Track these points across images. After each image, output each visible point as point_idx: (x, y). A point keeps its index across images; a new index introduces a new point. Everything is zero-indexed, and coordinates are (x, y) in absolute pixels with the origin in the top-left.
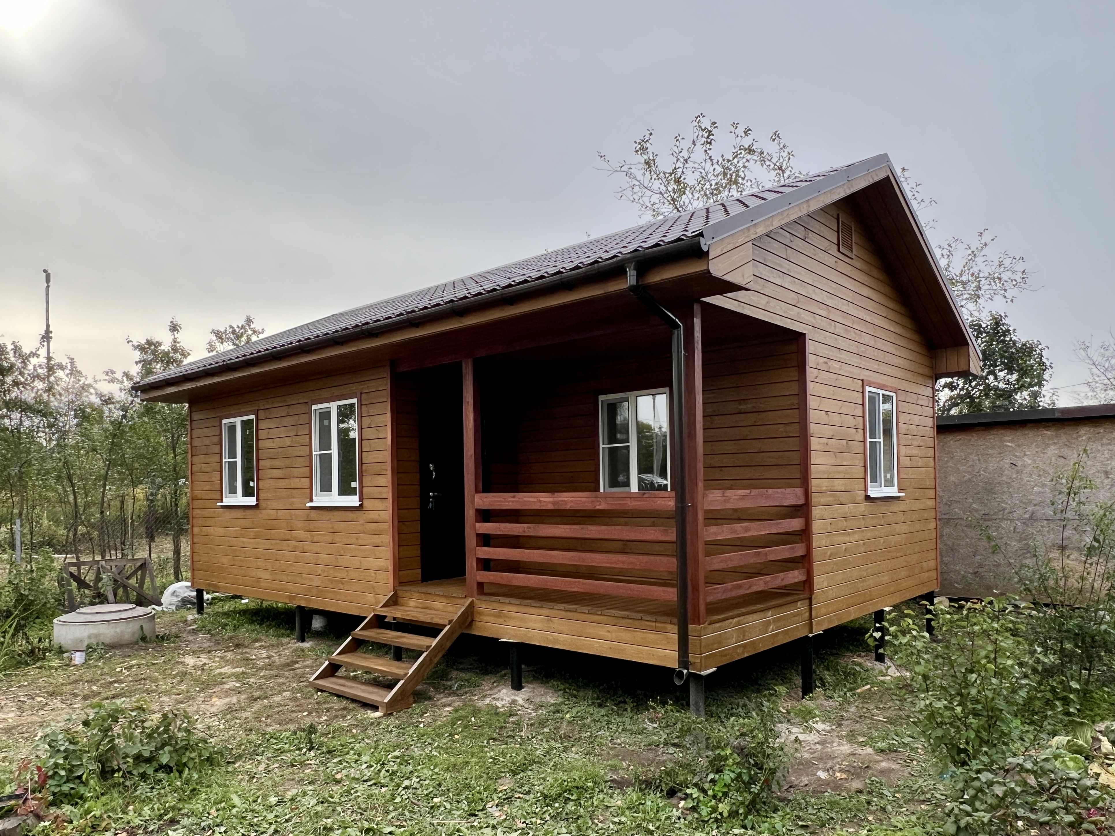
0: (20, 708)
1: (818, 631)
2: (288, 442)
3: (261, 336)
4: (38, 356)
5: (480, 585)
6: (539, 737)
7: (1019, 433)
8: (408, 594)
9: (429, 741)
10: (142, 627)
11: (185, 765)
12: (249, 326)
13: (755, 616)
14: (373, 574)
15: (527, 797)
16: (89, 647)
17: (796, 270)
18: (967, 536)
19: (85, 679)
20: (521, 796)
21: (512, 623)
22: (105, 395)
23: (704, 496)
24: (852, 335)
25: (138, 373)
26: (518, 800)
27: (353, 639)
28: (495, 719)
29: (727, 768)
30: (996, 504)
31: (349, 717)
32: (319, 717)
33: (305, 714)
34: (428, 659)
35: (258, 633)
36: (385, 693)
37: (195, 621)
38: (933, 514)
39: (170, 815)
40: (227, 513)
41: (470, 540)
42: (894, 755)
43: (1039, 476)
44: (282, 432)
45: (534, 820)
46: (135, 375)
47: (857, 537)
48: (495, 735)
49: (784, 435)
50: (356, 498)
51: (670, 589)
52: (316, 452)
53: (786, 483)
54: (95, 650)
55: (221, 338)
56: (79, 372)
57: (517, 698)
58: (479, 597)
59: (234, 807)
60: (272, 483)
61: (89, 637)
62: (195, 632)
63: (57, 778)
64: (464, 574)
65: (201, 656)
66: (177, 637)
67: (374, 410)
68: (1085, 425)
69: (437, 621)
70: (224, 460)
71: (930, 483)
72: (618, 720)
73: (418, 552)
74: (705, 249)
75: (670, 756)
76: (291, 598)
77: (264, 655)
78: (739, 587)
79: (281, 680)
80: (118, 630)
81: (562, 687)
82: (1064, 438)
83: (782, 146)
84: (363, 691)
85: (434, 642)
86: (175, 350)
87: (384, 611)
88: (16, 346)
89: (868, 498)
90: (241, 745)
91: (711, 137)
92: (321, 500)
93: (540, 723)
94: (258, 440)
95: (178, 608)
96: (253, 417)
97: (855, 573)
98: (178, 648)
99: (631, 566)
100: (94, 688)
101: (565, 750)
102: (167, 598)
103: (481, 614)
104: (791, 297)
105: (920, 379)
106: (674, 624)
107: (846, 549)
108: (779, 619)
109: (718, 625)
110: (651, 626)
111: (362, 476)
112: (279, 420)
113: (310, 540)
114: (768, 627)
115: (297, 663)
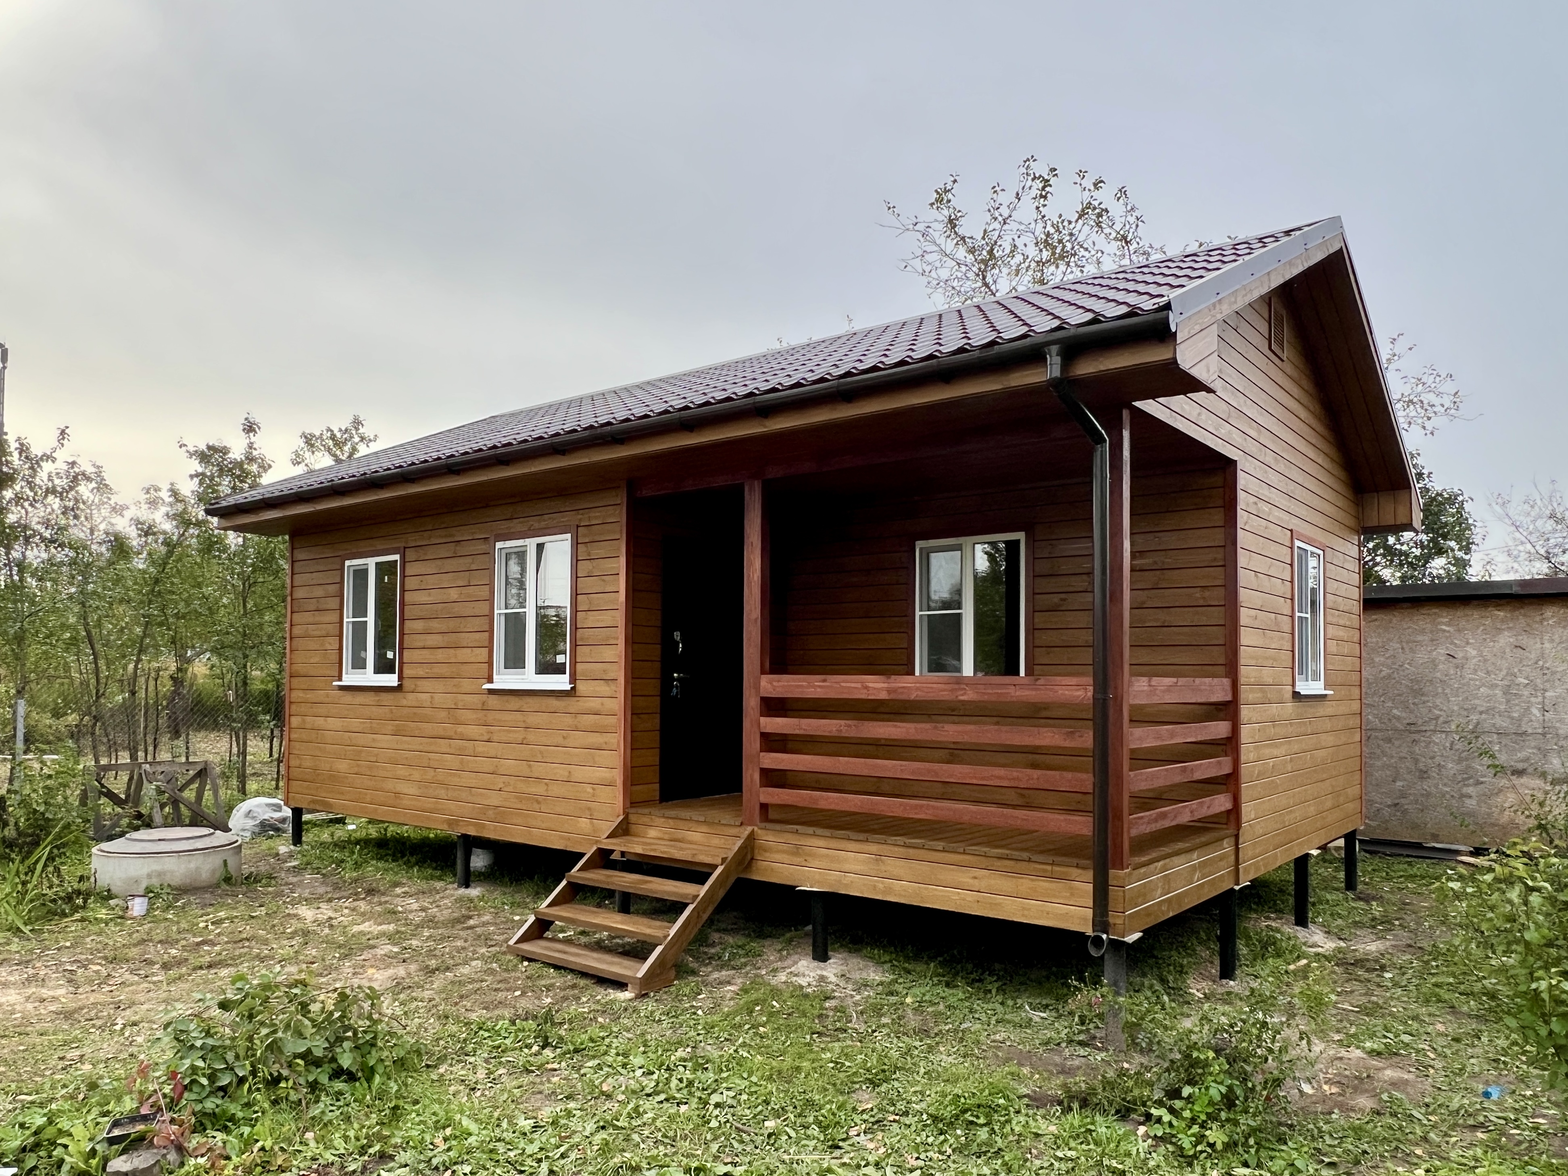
0: (70, 981)
1: (1244, 881)
2: (454, 594)
3: (375, 447)
4: (54, 460)
5: (764, 807)
6: (883, 1031)
7: (1459, 613)
8: (645, 819)
10: (225, 862)
11: (374, 1069)
12: (357, 429)
13: (1181, 859)
14: (591, 791)
15: (907, 1120)
16: (149, 890)
18: (1384, 753)
19: (157, 938)
20: (897, 1118)
21: (817, 863)
22: (144, 523)
23: (1130, 684)
24: (1281, 467)
25: (193, 492)
26: (895, 1125)
27: (569, 883)
28: (806, 1005)
29: (1210, 1078)
30: (1426, 710)
31: (584, 999)
32: (539, 998)
33: (518, 993)
34: (696, 914)
35: (396, 873)
36: (635, 963)
37: (291, 856)
38: (1357, 721)
39: (377, 1148)
40: (348, 697)
41: (751, 743)
42: (1396, 1059)
43: (1488, 673)
44: (446, 580)
45: (930, 1154)
46: (189, 494)
47: (1282, 751)
48: (817, 1028)
49: (1201, 603)
50: (566, 677)
51: (1081, 818)
52: (500, 610)
53: (1204, 669)
54: (158, 896)
55: (312, 446)
56: (106, 485)
57: (825, 973)
58: (763, 825)
59: (470, 1134)
60: (425, 655)
61: (149, 876)
62: (297, 871)
63: (196, 1089)
65: (321, 905)
66: (272, 877)
67: (597, 551)
68: (1553, 603)
69: (700, 859)
70: (345, 620)
71: (1355, 677)
72: (986, 1006)
73: (657, 760)
74: (1173, 328)
75: (1083, 1060)
76: (450, 823)
77: (415, 906)
78: (1164, 816)
79: (459, 943)
80: (192, 865)
81: (887, 958)
82: (1522, 621)
83: (1129, 208)
84: (598, 960)
85: (702, 891)
86: (251, 459)
87: (614, 844)
88: (22, 445)
89: (1296, 695)
90: (439, 1039)
91: (1048, 189)
92: (505, 679)
93: (873, 1010)
94: (403, 591)
95: (258, 835)
96: (397, 557)
97: (1282, 801)
98: (280, 894)
100: (173, 952)
101: (931, 1049)
102: (238, 820)
103: (766, 849)
104: (1222, 409)
105: (1347, 534)
106: (1088, 869)
107: (1272, 767)
108: (1203, 865)
109: (1143, 870)
110: (1045, 871)
111: (575, 645)
112: (439, 562)
113: (486, 738)
114: (1194, 874)
115: (470, 917)
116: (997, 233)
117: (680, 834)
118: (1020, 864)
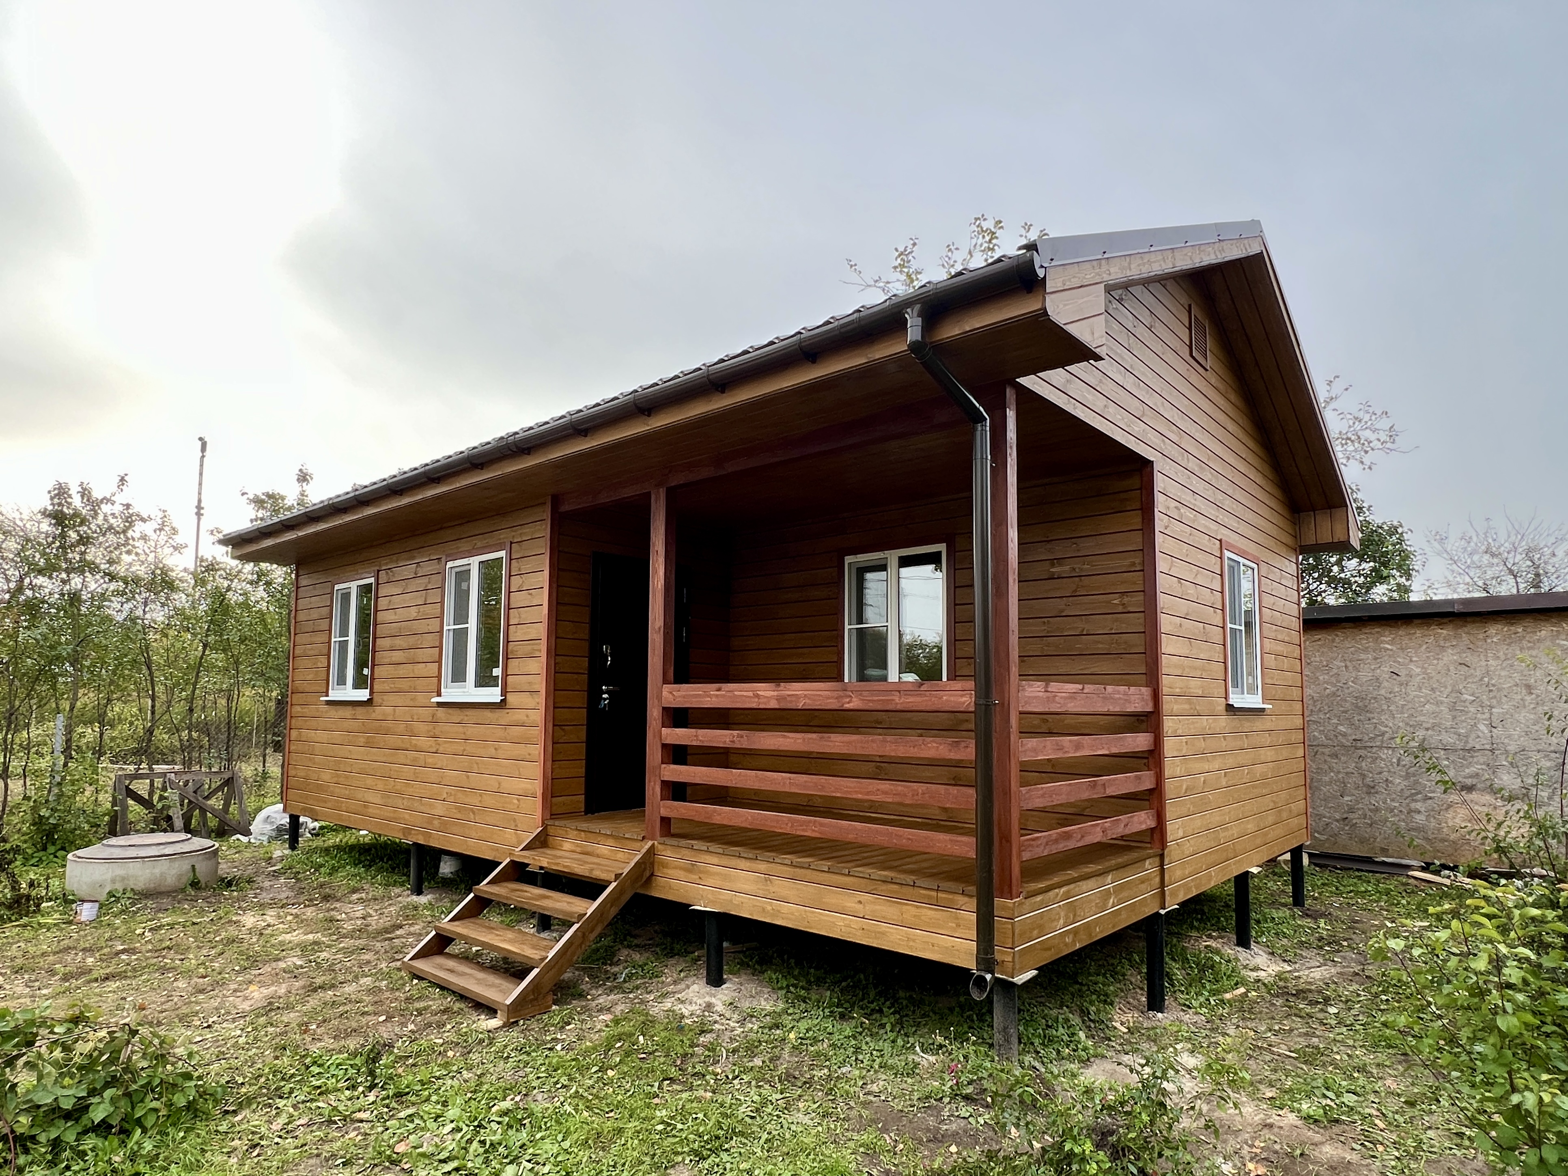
1: (1172, 906)
2: (413, 613)
4: (113, 503)
5: (666, 822)
6: (746, 1078)
7: (1402, 632)
8: (560, 832)
9: (564, 1080)
10: (193, 866)
11: (139, 1122)
13: (1091, 883)
14: (514, 801)
16: (108, 895)
17: (1140, 369)
18: (1331, 769)
21: (710, 882)
22: (207, 560)
23: (1019, 688)
24: (1207, 476)
27: (475, 896)
28: (676, 1039)
30: (1372, 726)
31: (449, 1027)
32: (403, 1025)
33: (383, 1018)
34: (579, 934)
35: (362, 879)
36: (511, 986)
37: (281, 859)
38: (1300, 736)
40: (335, 713)
41: (653, 754)
43: (1433, 690)
44: (408, 600)
47: (1216, 765)
48: (673, 1072)
49: (1120, 609)
50: (498, 690)
51: (964, 839)
52: (449, 626)
53: (1124, 679)
54: (116, 901)
57: (713, 1000)
58: (662, 840)
60: (390, 670)
61: (113, 881)
62: (276, 875)
64: (643, 805)
65: (270, 911)
66: (250, 881)
67: (527, 565)
68: (1496, 621)
69: (599, 874)
70: (333, 640)
71: (1296, 693)
72: (872, 1045)
73: (582, 771)
74: (1041, 273)
75: (963, 1123)
76: (407, 831)
77: (358, 914)
78: (1068, 836)
79: (367, 957)
80: (157, 871)
81: (785, 983)
82: (1466, 639)
84: (479, 982)
85: (591, 907)
87: (525, 857)
89: (1230, 708)
90: (260, 1076)
91: (994, 241)
92: (452, 693)
93: (747, 1049)
94: (376, 611)
95: (271, 839)
96: (371, 580)
97: (1215, 817)
98: (243, 899)
99: (897, 799)
100: (88, 961)
101: (788, 1105)
102: (258, 825)
103: (665, 865)
104: (1134, 405)
105: (1283, 550)
106: (971, 896)
107: (1204, 782)
108: (1121, 888)
109: (1039, 898)
110: (930, 897)
111: (507, 658)
112: (404, 583)
113: (434, 750)
114: (1106, 900)
115: (400, 927)
117: (589, 846)
118: (905, 889)
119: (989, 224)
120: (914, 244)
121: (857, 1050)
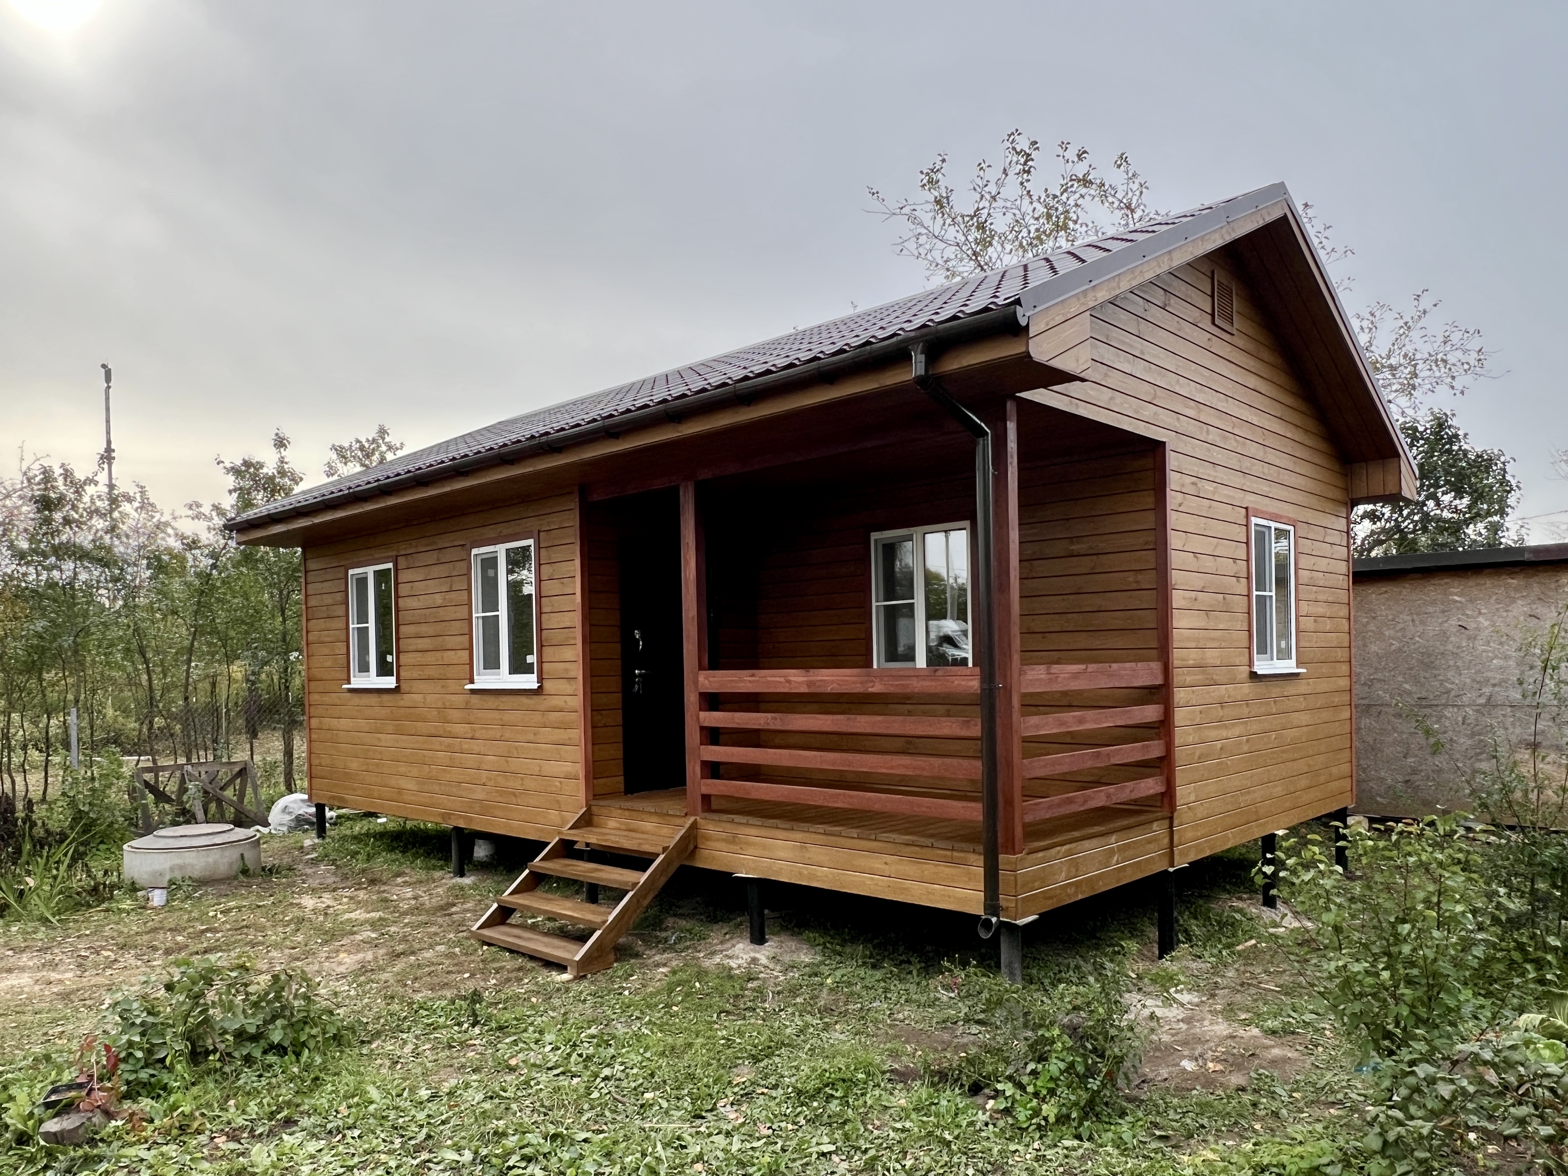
0: (80, 966)
1: (1181, 863)
2: (438, 599)
3: (400, 453)
4: (96, 483)
5: (706, 799)
6: (790, 1010)
7: (1471, 583)
8: (604, 811)
9: (637, 1013)
10: (242, 855)
11: (304, 1044)
12: (383, 439)
13: (1094, 842)
14: (558, 784)
15: (774, 1093)
16: (172, 882)
17: (1152, 353)
18: (1395, 730)
19: (168, 926)
20: (766, 1091)
21: (751, 851)
22: (188, 537)
23: (1021, 673)
24: (1232, 444)
25: (232, 506)
26: (762, 1097)
27: (531, 872)
28: (728, 984)
29: (1054, 1055)
30: (1437, 684)
31: (526, 981)
32: (486, 980)
33: (467, 975)
34: (635, 900)
35: (401, 864)
36: (576, 947)
37: (314, 848)
38: (1346, 698)
39: (285, 1113)
40: (356, 699)
41: (692, 736)
42: (1290, 1037)
43: (1501, 643)
44: (430, 586)
45: (783, 1125)
46: (229, 508)
47: (1237, 731)
48: (728, 1007)
49: (1134, 586)
50: (534, 676)
51: (973, 804)
52: (477, 614)
53: (1137, 655)
54: (179, 887)
55: (344, 457)
56: (152, 505)
57: (757, 955)
58: (705, 815)
59: (372, 1102)
60: (418, 658)
61: (172, 869)
62: (315, 862)
63: (131, 1061)
64: (684, 783)
65: (324, 895)
66: (290, 869)
67: (557, 554)
69: (647, 848)
70: (351, 626)
71: (1342, 654)
72: (899, 987)
73: (620, 754)
74: (1023, 322)
75: (972, 1038)
76: (446, 816)
77: (409, 895)
78: (1070, 801)
79: (433, 929)
80: (211, 860)
81: (822, 941)
82: (1536, 589)
83: (1130, 175)
84: (546, 945)
85: (644, 877)
86: (282, 473)
87: (573, 835)
88: (66, 470)
89: (1254, 676)
90: (380, 1017)
91: (1030, 163)
92: (485, 680)
93: (790, 991)
94: (397, 597)
95: (291, 829)
96: (390, 565)
97: (1235, 781)
98: (293, 884)
99: (918, 772)
100: (180, 939)
101: (827, 1027)
102: (275, 816)
103: (707, 838)
104: (1144, 391)
105: (1329, 506)
106: (980, 854)
107: (1221, 749)
108: (1126, 847)
109: (1040, 854)
110: (946, 856)
111: (541, 646)
112: (426, 569)
113: (470, 736)
114: (1111, 857)
115: (454, 905)
116: (985, 211)
117: (635, 824)
118: (925, 850)
119: (1023, 144)
120: (944, 161)
121: (886, 990)
